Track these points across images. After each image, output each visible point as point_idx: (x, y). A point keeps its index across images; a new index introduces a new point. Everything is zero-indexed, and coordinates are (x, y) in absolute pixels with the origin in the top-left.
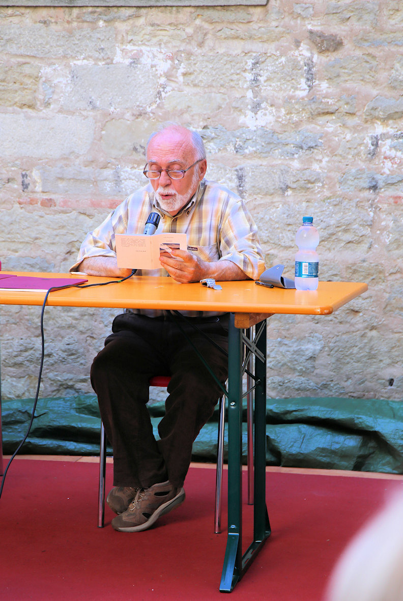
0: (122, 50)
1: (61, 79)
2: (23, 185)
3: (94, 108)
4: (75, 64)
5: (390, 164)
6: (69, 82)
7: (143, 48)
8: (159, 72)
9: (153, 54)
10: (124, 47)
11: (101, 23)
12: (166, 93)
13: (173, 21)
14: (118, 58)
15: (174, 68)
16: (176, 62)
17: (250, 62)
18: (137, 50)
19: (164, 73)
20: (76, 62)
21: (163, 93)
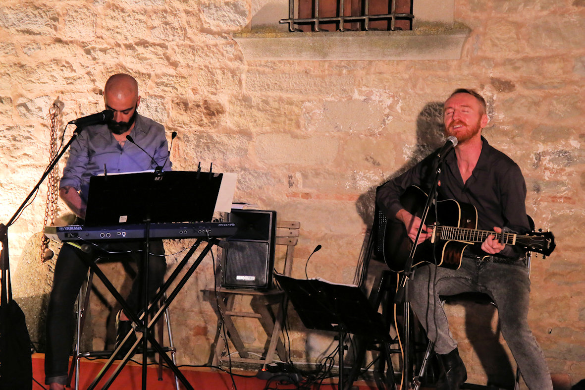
0: (359, 91)
1: (316, 111)
2: (289, 183)
4: (326, 101)
5: (549, 174)
6: (322, 112)
7: (373, 89)
8: (384, 106)
9: (380, 93)
10: (360, 89)
12: (389, 120)
13: (394, 70)
14: (356, 96)
15: (395, 103)
16: (396, 99)
18: (369, 91)
19: (388, 106)
20: (327, 99)
21: (386, 121)
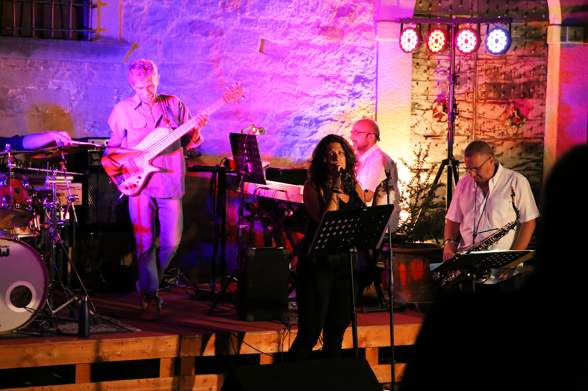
0: (52, 82)
1: (21, 96)
3: (38, 111)
4: (28, 89)
6: (25, 97)
7: (63, 81)
8: (71, 94)
9: (69, 85)
10: (54, 81)
11: (42, 68)
12: (75, 104)
13: (79, 69)
14: (50, 86)
15: (79, 92)
16: (80, 89)
17: (116, 91)
18: (61, 83)
19: (74, 94)
20: (29, 87)
21: (73, 105)
